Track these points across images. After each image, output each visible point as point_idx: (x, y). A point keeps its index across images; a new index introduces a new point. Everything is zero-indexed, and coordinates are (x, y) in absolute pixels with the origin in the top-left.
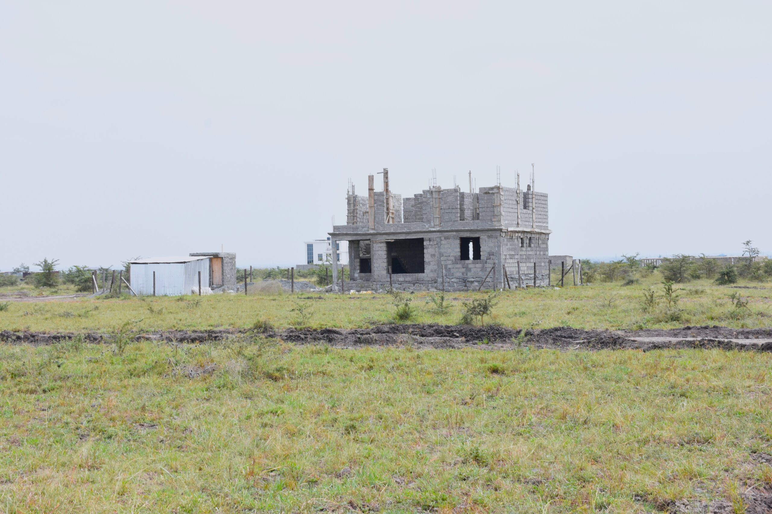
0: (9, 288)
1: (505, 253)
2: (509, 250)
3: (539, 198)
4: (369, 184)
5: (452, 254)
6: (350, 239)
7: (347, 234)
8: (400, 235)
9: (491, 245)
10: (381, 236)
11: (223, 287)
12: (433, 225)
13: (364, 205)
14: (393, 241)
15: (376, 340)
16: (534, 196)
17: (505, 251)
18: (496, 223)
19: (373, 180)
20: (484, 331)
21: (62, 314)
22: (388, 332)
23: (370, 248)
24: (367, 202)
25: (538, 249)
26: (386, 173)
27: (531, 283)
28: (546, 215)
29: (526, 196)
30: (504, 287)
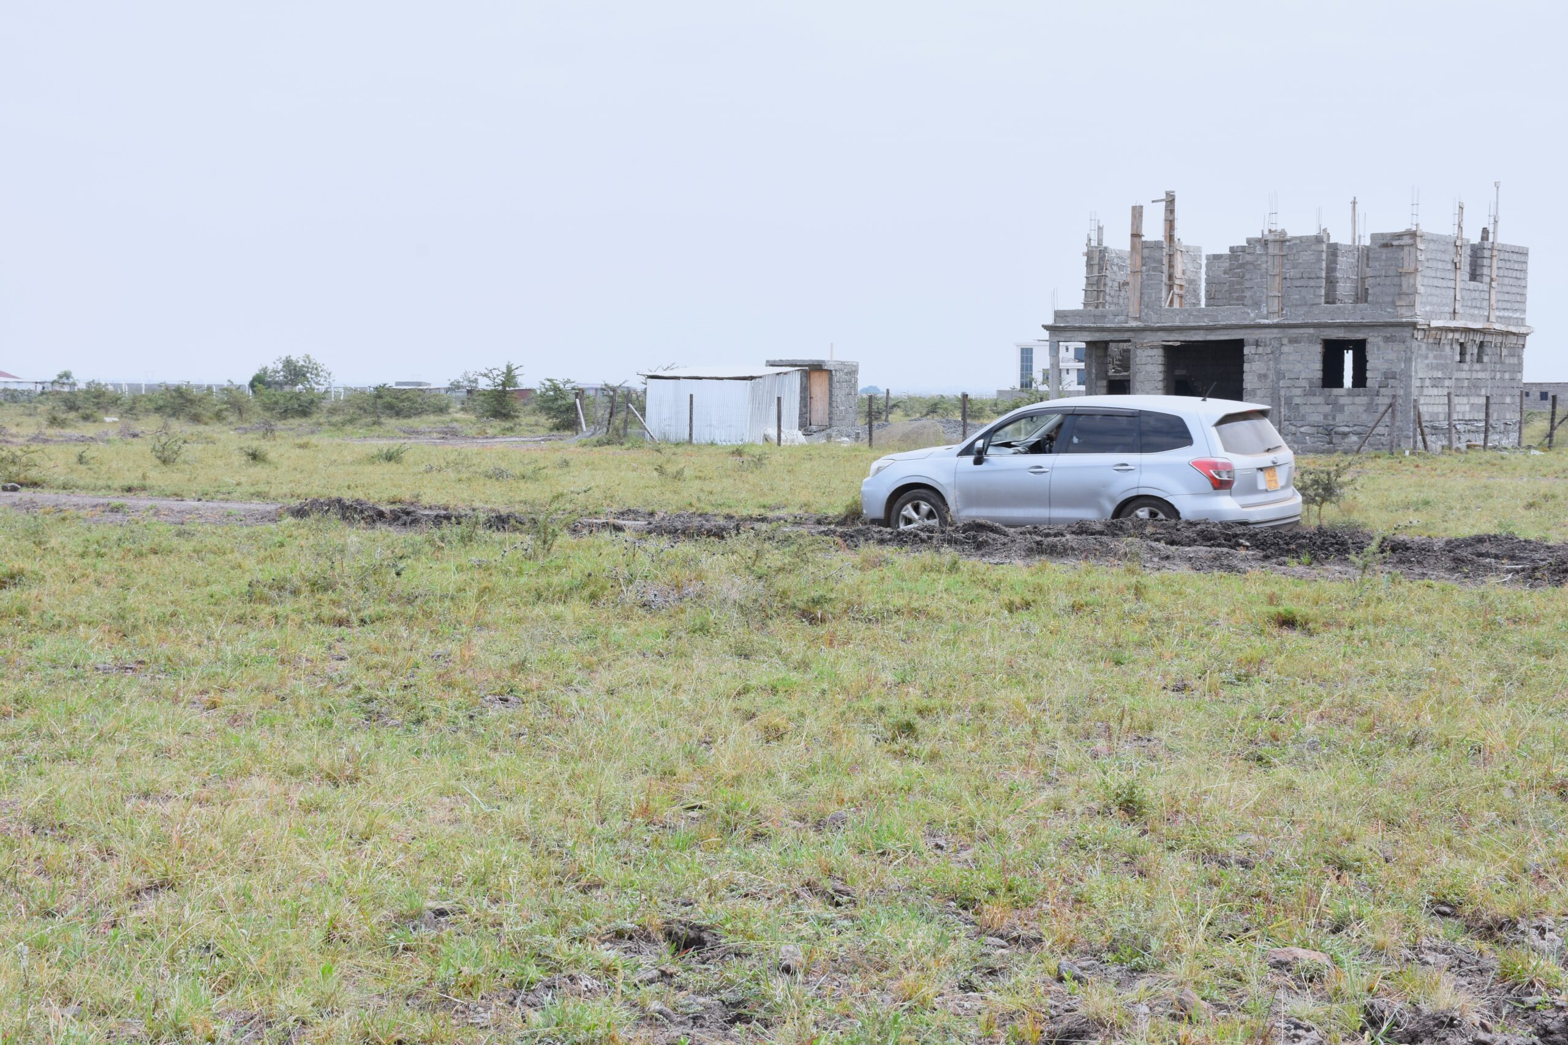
0: (432, 418)
1: (1420, 375)
2: (1430, 367)
3: (1507, 256)
4: (1133, 225)
5: (1303, 375)
6: (1089, 339)
7: (1081, 329)
8: (1193, 332)
9: (1391, 356)
10: (1154, 334)
11: (828, 431)
12: (1265, 312)
13: (1121, 268)
14: (1178, 344)
15: (1073, 549)
16: (1495, 253)
17: (1421, 369)
18: (1403, 311)
19: (1141, 215)
20: (1304, 537)
21: (491, 472)
22: (1101, 533)
23: (1129, 359)
24: (1128, 262)
25: (1498, 366)
26: (1170, 202)
27: (1479, 440)
28: (1523, 295)
29: (1476, 253)
30: (1415, 447)
